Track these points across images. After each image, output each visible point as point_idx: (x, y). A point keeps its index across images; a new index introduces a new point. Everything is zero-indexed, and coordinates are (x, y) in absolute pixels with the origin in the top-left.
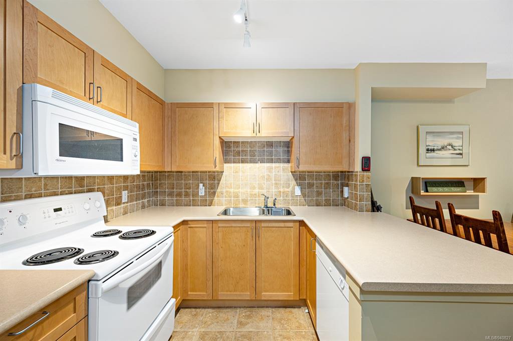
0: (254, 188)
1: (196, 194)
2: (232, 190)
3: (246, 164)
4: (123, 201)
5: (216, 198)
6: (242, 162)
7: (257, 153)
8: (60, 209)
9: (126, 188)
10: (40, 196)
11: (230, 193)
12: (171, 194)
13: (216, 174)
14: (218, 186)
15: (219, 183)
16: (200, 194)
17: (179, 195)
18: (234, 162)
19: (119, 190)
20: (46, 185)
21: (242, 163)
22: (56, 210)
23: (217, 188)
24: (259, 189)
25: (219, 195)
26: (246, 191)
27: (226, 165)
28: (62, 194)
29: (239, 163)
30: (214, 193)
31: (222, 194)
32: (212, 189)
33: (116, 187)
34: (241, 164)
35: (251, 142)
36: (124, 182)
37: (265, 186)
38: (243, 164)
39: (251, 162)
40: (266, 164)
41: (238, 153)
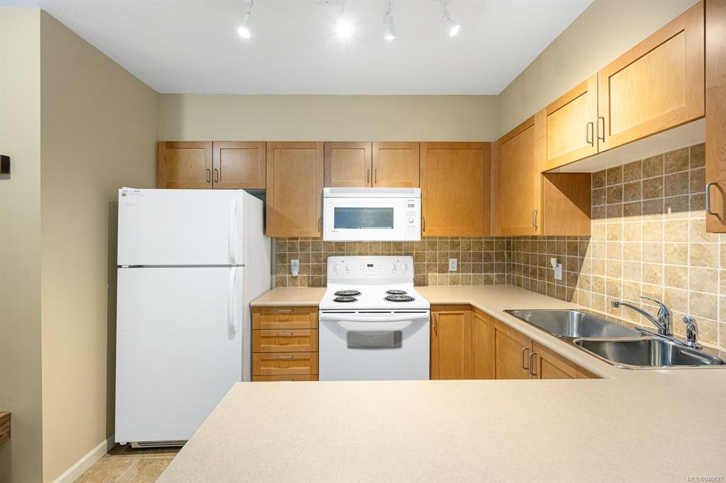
0: (655, 279)
1: (551, 277)
2: (605, 277)
3: (636, 218)
4: (450, 269)
5: (577, 289)
6: (627, 214)
7: (662, 188)
8: (372, 266)
9: (455, 256)
10: (367, 255)
11: (601, 282)
12: (526, 271)
13: (579, 241)
14: (581, 265)
15: (582, 260)
16: (556, 277)
17: (534, 273)
18: (610, 216)
19: (446, 257)
20: (370, 247)
21: (625, 215)
22: (369, 266)
23: (580, 269)
24: (669, 283)
25: (583, 283)
26: (636, 285)
27: (595, 223)
28: (382, 254)
29: (621, 216)
30: (575, 278)
31: (588, 282)
32: (572, 269)
33: (440, 254)
34: (623, 219)
35: (647, 159)
36: (452, 248)
37: (687, 278)
38: (627, 218)
39: (647, 211)
40: (690, 213)
41: (617, 194)
